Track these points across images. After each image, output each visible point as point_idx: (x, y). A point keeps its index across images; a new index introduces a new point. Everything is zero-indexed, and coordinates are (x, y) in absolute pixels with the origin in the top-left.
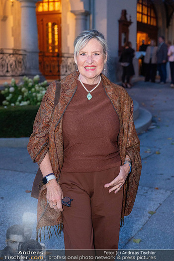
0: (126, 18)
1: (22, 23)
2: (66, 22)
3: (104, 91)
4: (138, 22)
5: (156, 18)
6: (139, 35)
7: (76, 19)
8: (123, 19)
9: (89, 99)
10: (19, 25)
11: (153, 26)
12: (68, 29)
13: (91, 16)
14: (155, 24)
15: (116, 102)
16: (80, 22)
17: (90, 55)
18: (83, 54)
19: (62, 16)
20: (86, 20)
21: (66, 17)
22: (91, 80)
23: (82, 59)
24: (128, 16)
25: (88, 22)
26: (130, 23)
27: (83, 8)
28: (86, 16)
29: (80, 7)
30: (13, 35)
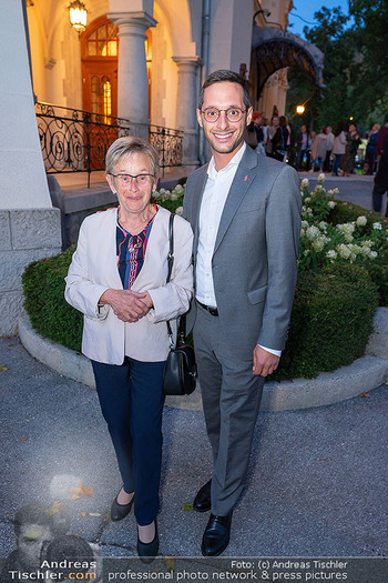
2: (160, 76)
7: (179, 73)
12: (165, 90)
13: (204, 68)
16: (188, 77)
19: (152, 66)
20: (196, 74)
21: (160, 68)
27: (194, 55)
28: (197, 67)
29: (190, 51)
30: (65, 95)
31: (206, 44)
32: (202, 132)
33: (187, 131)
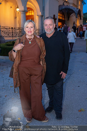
0: (55, 18)
1: (21, 19)
2: (35, 19)
3: (35, 40)
4: (59, 19)
5: (64, 18)
6: (59, 23)
7: (39, 18)
8: (54, 18)
9: (30, 43)
10: (20, 20)
11: (63, 20)
12: (36, 21)
13: (44, 17)
14: (64, 20)
15: (39, 44)
16: (40, 19)
17: (29, 27)
18: (27, 27)
19: (34, 17)
20: (42, 18)
21: (35, 17)
22: (30, 36)
23: (27, 29)
24: (55, 17)
25: (43, 19)
26: (56, 19)
27: (41, 14)
28: (42, 17)
29: (40, 14)
30: (18, 23)
31: (44, 12)
32: (44, 29)
33: (40, 29)
